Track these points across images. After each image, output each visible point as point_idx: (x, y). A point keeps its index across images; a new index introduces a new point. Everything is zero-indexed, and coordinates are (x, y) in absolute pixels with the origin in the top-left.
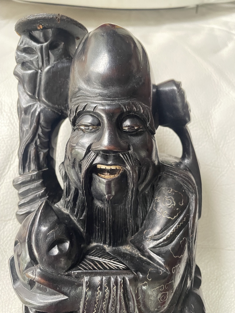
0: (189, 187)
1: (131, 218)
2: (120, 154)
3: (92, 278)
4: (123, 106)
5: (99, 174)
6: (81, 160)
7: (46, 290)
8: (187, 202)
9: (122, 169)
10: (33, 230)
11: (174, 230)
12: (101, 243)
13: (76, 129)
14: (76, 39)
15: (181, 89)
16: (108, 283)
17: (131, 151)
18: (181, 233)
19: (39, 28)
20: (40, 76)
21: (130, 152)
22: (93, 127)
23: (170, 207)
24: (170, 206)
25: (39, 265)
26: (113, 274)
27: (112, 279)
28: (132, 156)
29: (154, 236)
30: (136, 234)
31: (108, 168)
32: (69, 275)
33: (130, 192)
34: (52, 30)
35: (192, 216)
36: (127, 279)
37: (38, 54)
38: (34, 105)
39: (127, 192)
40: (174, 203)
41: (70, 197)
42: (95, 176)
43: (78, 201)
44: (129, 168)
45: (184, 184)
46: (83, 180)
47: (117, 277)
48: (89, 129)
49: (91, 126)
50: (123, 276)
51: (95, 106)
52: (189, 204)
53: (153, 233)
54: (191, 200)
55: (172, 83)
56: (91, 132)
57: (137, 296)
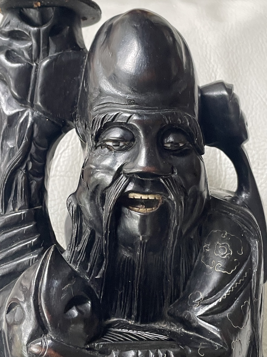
0: (249, 229)
1: (171, 275)
2: (161, 179)
3: (123, 353)
4: (164, 117)
5: (131, 207)
6: (107, 188)
8: (248, 252)
9: (161, 201)
10: (40, 284)
11: (231, 289)
12: (124, 318)
13: (99, 146)
14: (81, 20)
15: (234, 95)
17: (175, 175)
18: (242, 294)
19: (35, 6)
20: (36, 71)
21: (173, 176)
22: (125, 143)
23: (225, 257)
24: (224, 255)
25: (50, 334)
26: (152, 348)
27: (151, 354)
28: (176, 181)
29: (204, 299)
30: (176, 301)
31: (144, 197)
32: (92, 349)
33: (172, 234)
34: (53, 9)
35: (255, 270)
36: (171, 353)
37: (31, 40)
38: (23, 112)
39: (167, 234)
40: (230, 252)
41: (80, 246)
42: (126, 210)
43: (93, 251)
44: (173, 197)
45: (244, 226)
46: (109, 215)
47: (157, 351)
48: (118, 146)
49: (122, 141)
50: (166, 350)
51: (128, 115)
52: (251, 254)
53: (202, 296)
54: (254, 249)
55: (221, 85)
56: (121, 150)
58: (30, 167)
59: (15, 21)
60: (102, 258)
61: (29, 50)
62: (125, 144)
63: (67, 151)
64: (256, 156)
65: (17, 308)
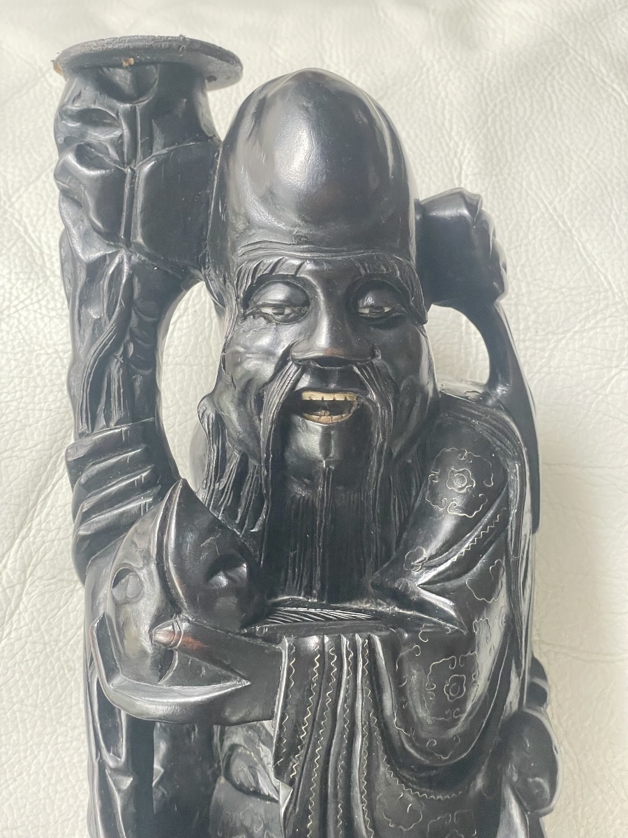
0: (505, 445)
1: (375, 523)
2: (355, 368)
3: (300, 639)
4: (358, 264)
5: (306, 415)
6: (266, 384)
7: (201, 672)
8: (503, 483)
9: (356, 403)
10: (165, 540)
11: (473, 541)
12: (300, 595)
13: (249, 315)
14: (206, 81)
15: (481, 213)
16: (335, 647)
17: (378, 360)
18: (491, 549)
19: (125, 64)
20: (132, 183)
21: (374, 361)
22: (294, 308)
23: (464, 491)
24: (463, 488)
25: (184, 614)
26: (345, 631)
27: (345, 641)
28: (379, 371)
29: (430, 559)
30: (385, 566)
31: (328, 397)
32: (251, 635)
33: (375, 456)
34: (156, 67)
35: (514, 511)
36: (377, 639)
37: (120, 126)
38: (113, 256)
40: (472, 483)
41: (224, 480)
42: (298, 419)
43: (246, 488)
44: (375, 396)
45: (495, 439)
46: (271, 428)
47: (354, 636)
48: (282, 314)
49: (288, 306)
50: (369, 633)
51: (297, 262)
52: (508, 486)
53: (426, 554)
54: (512, 477)
56: (288, 321)
57: (398, 678)
58: (131, 352)
59: (90, 91)
60: (261, 499)
61: (118, 144)
62: (294, 311)
63: (184, 319)
64: (533, 317)
65: (130, 577)
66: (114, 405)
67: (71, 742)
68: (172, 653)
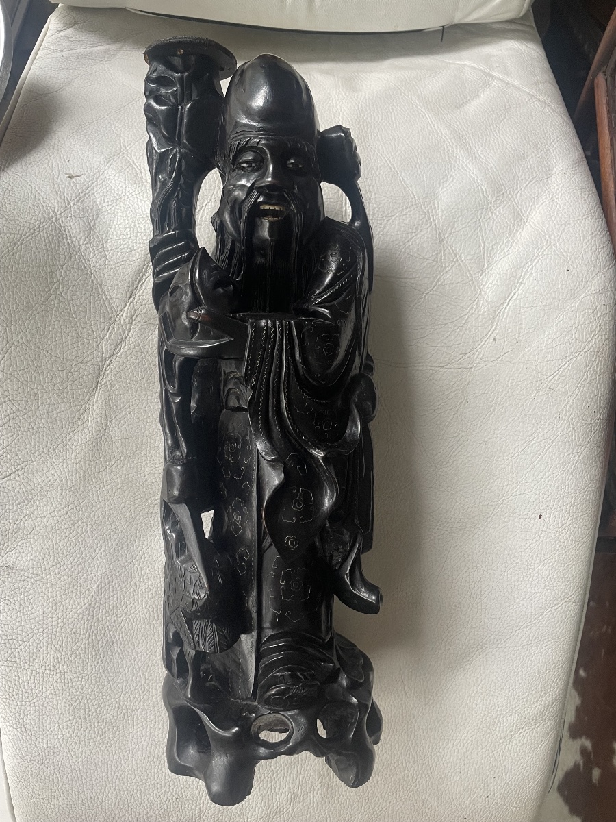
0: (356, 243)
2: (285, 193)
3: (257, 321)
4: (287, 141)
5: (262, 217)
6: (243, 201)
7: (211, 333)
8: (355, 262)
9: (285, 212)
10: (194, 272)
11: (340, 285)
13: (235, 168)
14: (219, 71)
16: (273, 325)
17: (296, 191)
18: (348, 290)
19: (178, 53)
20: (181, 113)
23: (336, 263)
24: (335, 261)
25: (203, 305)
27: (278, 323)
29: (319, 294)
30: (299, 300)
31: (272, 208)
32: (234, 317)
33: (294, 240)
34: (194, 57)
35: (359, 275)
36: (292, 323)
37: (176, 85)
38: (172, 150)
40: (340, 259)
41: (224, 254)
42: (258, 219)
43: (234, 259)
44: (294, 208)
45: (351, 240)
46: (245, 222)
47: (282, 321)
48: (251, 166)
49: (253, 162)
50: (289, 320)
51: (258, 140)
52: (357, 263)
53: (318, 292)
54: (359, 259)
55: (339, 128)
56: (253, 171)
57: (301, 341)
58: (180, 196)
59: (161, 67)
60: (240, 264)
61: (175, 94)
62: (256, 165)
63: (210, 204)
64: (377, 209)
65: (178, 291)
66: (172, 221)
67: (154, 399)
68: (197, 325)
